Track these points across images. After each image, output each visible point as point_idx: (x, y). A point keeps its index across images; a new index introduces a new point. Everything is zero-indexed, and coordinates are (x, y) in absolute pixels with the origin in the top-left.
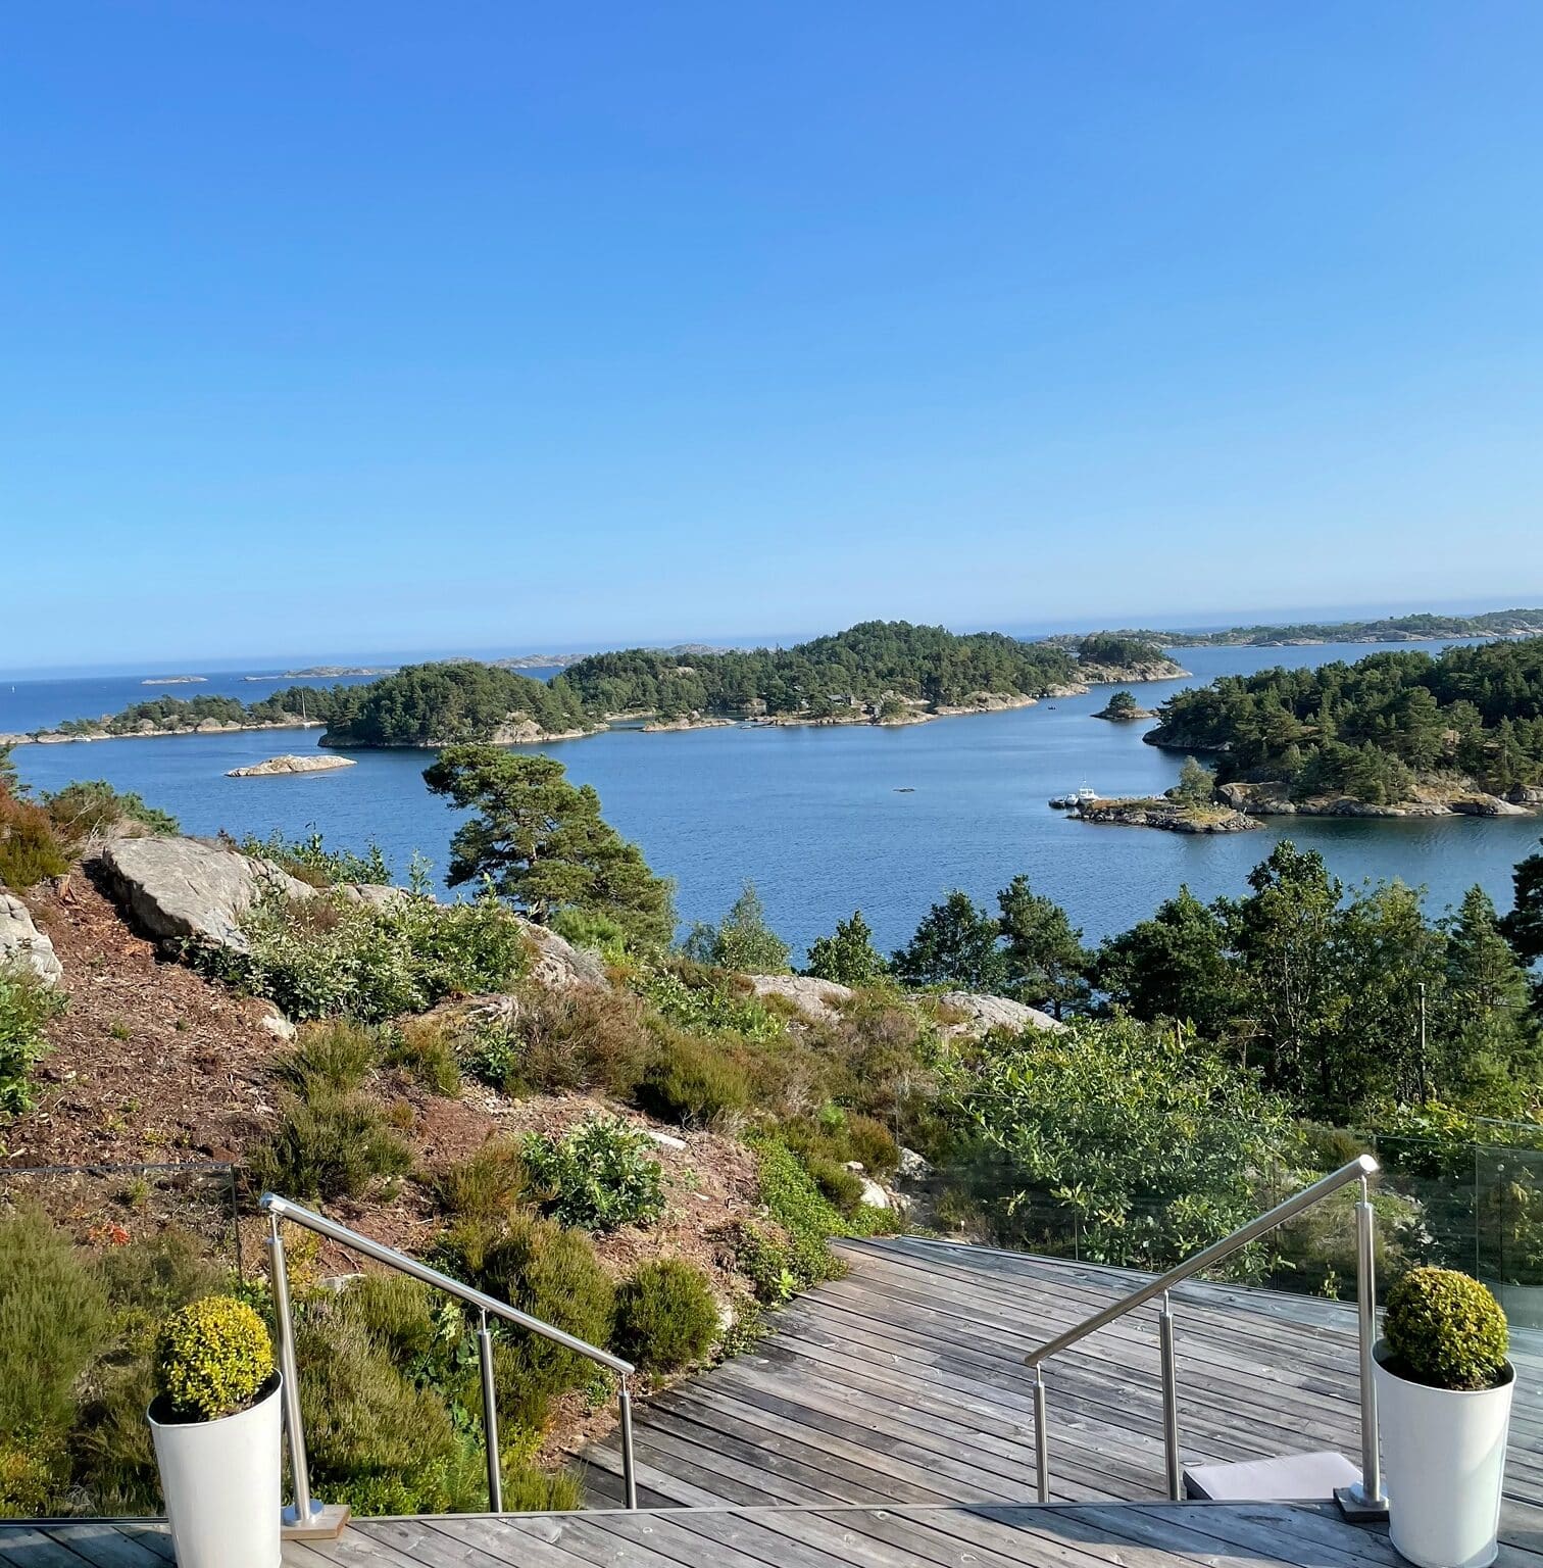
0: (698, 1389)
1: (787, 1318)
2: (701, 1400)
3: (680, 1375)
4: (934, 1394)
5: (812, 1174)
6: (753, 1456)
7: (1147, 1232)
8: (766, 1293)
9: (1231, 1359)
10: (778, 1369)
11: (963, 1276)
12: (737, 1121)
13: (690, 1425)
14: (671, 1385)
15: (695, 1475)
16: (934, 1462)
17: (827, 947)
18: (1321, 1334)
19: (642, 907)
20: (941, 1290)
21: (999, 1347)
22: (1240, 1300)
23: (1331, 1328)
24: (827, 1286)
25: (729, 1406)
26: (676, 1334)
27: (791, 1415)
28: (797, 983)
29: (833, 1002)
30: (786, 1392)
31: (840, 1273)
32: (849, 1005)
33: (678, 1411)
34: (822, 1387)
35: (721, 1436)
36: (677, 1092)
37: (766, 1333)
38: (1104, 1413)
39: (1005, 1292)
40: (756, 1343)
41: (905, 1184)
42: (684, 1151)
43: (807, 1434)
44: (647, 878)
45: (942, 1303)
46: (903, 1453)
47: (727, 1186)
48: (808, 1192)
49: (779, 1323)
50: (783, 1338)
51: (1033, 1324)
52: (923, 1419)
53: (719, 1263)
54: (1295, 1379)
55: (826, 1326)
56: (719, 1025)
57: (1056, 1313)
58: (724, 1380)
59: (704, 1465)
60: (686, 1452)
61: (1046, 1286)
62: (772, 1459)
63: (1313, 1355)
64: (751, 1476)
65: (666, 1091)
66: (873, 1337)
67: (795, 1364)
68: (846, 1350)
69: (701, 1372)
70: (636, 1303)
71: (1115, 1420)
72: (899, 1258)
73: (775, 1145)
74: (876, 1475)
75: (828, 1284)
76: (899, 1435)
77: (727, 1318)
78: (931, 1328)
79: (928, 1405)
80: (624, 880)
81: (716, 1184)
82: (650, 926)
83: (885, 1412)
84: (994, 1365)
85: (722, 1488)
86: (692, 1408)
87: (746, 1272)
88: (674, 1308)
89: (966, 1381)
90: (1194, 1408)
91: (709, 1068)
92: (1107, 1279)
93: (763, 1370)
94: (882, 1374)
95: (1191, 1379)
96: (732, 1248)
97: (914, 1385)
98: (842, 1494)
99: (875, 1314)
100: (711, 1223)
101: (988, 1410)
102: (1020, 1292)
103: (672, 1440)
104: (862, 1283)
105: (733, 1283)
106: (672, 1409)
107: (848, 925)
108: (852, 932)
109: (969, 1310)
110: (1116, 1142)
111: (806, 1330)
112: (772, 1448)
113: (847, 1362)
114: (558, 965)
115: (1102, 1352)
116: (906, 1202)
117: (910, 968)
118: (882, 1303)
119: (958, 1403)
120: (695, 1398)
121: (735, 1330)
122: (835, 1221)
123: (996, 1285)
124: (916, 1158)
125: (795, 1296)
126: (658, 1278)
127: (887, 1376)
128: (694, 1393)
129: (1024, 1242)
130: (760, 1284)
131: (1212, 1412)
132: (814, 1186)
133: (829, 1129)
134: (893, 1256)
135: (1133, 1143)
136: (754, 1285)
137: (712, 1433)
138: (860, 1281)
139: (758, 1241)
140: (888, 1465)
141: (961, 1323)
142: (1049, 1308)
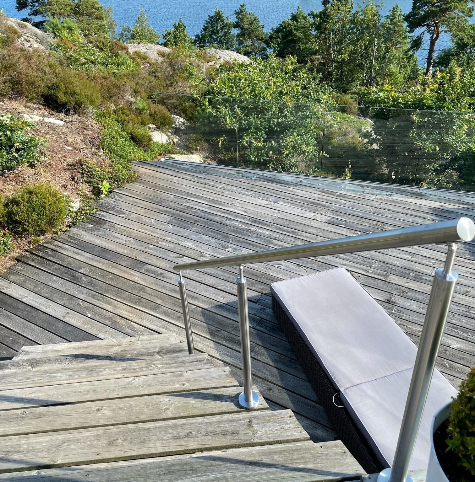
0: (56, 243)
1: (105, 203)
2: (56, 249)
3: (49, 236)
4: (167, 238)
5: (127, 133)
6: (75, 277)
7: (271, 148)
8: (97, 192)
9: (299, 211)
10: (96, 229)
11: (188, 177)
12: (91, 110)
13: (47, 262)
14: (43, 241)
15: (45, 291)
16: (161, 274)
17: (169, 34)
18: (338, 196)
20: (177, 185)
21: (199, 212)
22: (305, 181)
23: (342, 192)
24: (127, 186)
25: (68, 251)
27: (98, 254)
28: (147, 47)
30: (98, 241)
31: (134, 179)
33: (43, 255)
34: (116, 237)
35: (62, 268)
36: (62, 97)
37: (94, 211)
38: (241, 242)
39: (205, 184)
40: (89, 216)
42: (64, 126)
43: (103, 263)
45: (177, 191)
46: (147, 270)
47: (84, 141)
48: (125, 141)
49: (101, 206)
50: (102, 213)
51: (216, 199)
52: (159, 252)
53: (73, 180)
54: (325, 218)
55: (123, 206)
57: (226, 193)
58: (70, 237)
59: (50, 284)
60: (44, 278)
61: (224, 180)
62: (84, 279)
63: (334, 206)
64: (71, 289)
65: (57, 97)
66: (143, 210)
67: (106, 227)
68: (130, 217)
69: (59, 233)
71: (246, 245)
72: (162, 170)
73: (110, 121)
74: (132, 283)
75: (128, 185)
76: (146, 261)
77: (76, 205)
78: (170, 204)
79: (163, 244)
81: (78, 141)
83: (143, 249)
84: (196, 221)
85: (56, 297)
86: (50, 253)
87: (88, 183)
89: (182, 230)
90: (281, 236)
91: (79, 87)
92: (250, 175)
93: (90, 230)
94: (144, 229)
95: (281, 222)
96: (79, 172)
97: (159, 234)
98: (114, 295)
99: (147, 198)
100: (70, 160)
101: (189, 244)
102: (212, 184)
103: (37, 271)
104: (143, 183)
105: (80, 188)
106: (40, 254)
107: (177, 24)
108: (179, 27)
109: (189, 194)
110: (260, 110)
111: (113, 209)
112: (85, 273)
113: (130, 224)
115: (244, 211)
116: (176, 139)
117: (201, 41)
118: (151, 192)
119: (176, 241)
120: (53, 247)
121: (81, 210)
122: (138, 153)
123: (202, 181)
124: (182, 120)
125: (110, 192)
127: (147, 230)
128: (54, 245)
130: (94, 188)
131: (289, 238)
132: (128, 138)
133: (139, 112)
134: (159, 170)
135: (268, 110)
136: (92, 188)
137: (58, 266)
138: (143, 182)
139: (92, 168)
140: (139, 277)
141: (184, 201)
142: (223, 191)
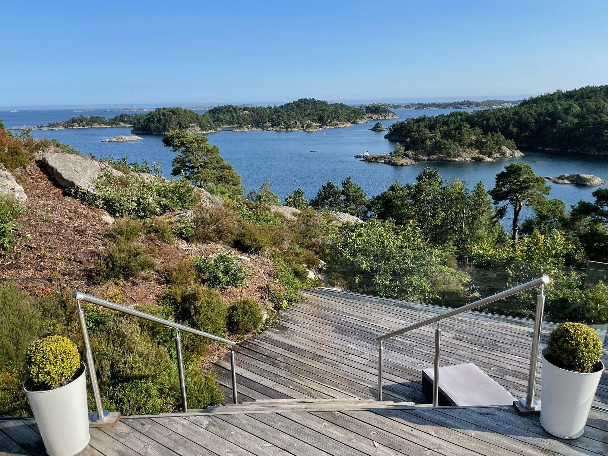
0: (256, 340)
1: (285, 316)
2: (257, 344)
3: (250, 335)
4: (334, 341)
5: (292, 269)
6: (274, 363)
7: (396, 286)
8: (278, 308)
9: (430, 329)
10: (282, 333)
11: (341, 302)
12: (267, 252)
13: (253, 352)
14: (247, 339)
15: (256, 370)
16: (335, 364)
17: (291, 198)
18: (458, 320)
19: (234, 184)
20: (335, 306)
21: (355, 325)
22: (431, 309)
23: (461, 318)
24: (298, 305)
25: (267, 346)
26: (248, 323)
27: (287, 349)
28: (283, 208)
29: (294, 214)
30: (285, 341)
31: (302, 301)
32: (300, 215)
33: (249, 348)
34: (297, 339)
35: (264, 356)
36: (247, 242)
37: (278, 321)
38: (390, 347)
39: (355, 307)
40: (275, 324)
41: (320, 271)
42: (250, 262)
43: (293, 355)
44: (235, 175)
45: (335, 310)
46: (325, 361)
47: (264, 273)
48: (291, 274)
49: (282, 317)
50: (284, 322)
51: (365, 317)
52: (331, 350)
53: (262, 298)
54: (451, 335)
55: (298, 318)
56: (259, 221)
57: (372, 314)
58: (265, 337)
59: (259, 366)
60: (253, 362)
61: (368, 305)
62: (281, 364)
63: (456, 327)
64: (275, 370)
65: (244, 242)
66: (313, 322)
67: (288, 331)
68: (305, 326)
69: (257, 334)
70: (235, 313)
71: (395, 350)
72: (321, 296)
73: (280, 260)
74: (316, 369)
75: (298, 304)
76: (323, 355)
77: (265, 316)
78: (332, 319)
79: (333, 345)
80: (228, 176)
81: (261, 272)
82: (236, 190)
83: (319, 347)
84: (353, 331)
85: (265, 374)
86: (254, 346)
87: (271, 301)
88: (248, 314)
89: (344, 337)
90: (419, 345)
91: (258, 235)
92: (388, 302)
93: (278, 333)
94: (317, 334)
95: (418, 336)
96: (267, 293)
97: (328, 338)
98: (305, 376)
99: (314, 314)
100: (260, 285)
101: (352, 346)
102: (360, 307)
103: (247, 357)
104: (309, 304)
105: (267, 304)
106: (247, 347)
107: (297, 191)
108: (298, 193)
109: (344, 313)
110: (387, 258)
111: (291, 320)
112: (281, 360)
113: (305, 330)
114: (207, 201)
115: (388, 326)
116: (320, 276)
117: (316, 204)
118: (316, 310)
119: (342, 344)
120: (255, 343)
121: (268, 320)
122: (299, 284)
123: (352, 304)
124: (323, 263)
125: (287, 309)
126: (242, 305)
127: (319, 335)
128: (255, 341)
129: (358, 289)
130: (276, 305)
131: (426, 347)
132: (293, 273)
133: (297, 254)
134: (318, 295)
135: (393, 259)
136: (274, 305)
137: (261, 355)
138: (308, 303)
139: (275, 291)
140: (320, 366)
141: (342, 317)
142: (370, 312)
